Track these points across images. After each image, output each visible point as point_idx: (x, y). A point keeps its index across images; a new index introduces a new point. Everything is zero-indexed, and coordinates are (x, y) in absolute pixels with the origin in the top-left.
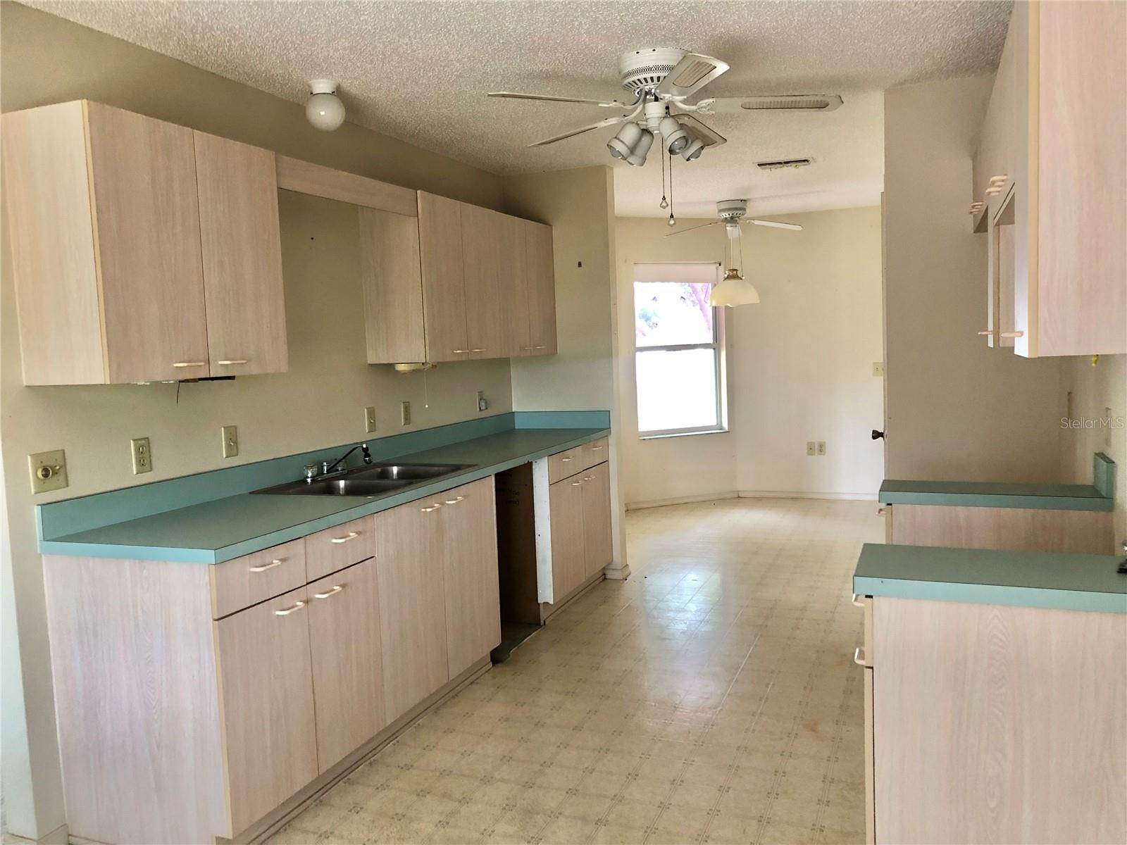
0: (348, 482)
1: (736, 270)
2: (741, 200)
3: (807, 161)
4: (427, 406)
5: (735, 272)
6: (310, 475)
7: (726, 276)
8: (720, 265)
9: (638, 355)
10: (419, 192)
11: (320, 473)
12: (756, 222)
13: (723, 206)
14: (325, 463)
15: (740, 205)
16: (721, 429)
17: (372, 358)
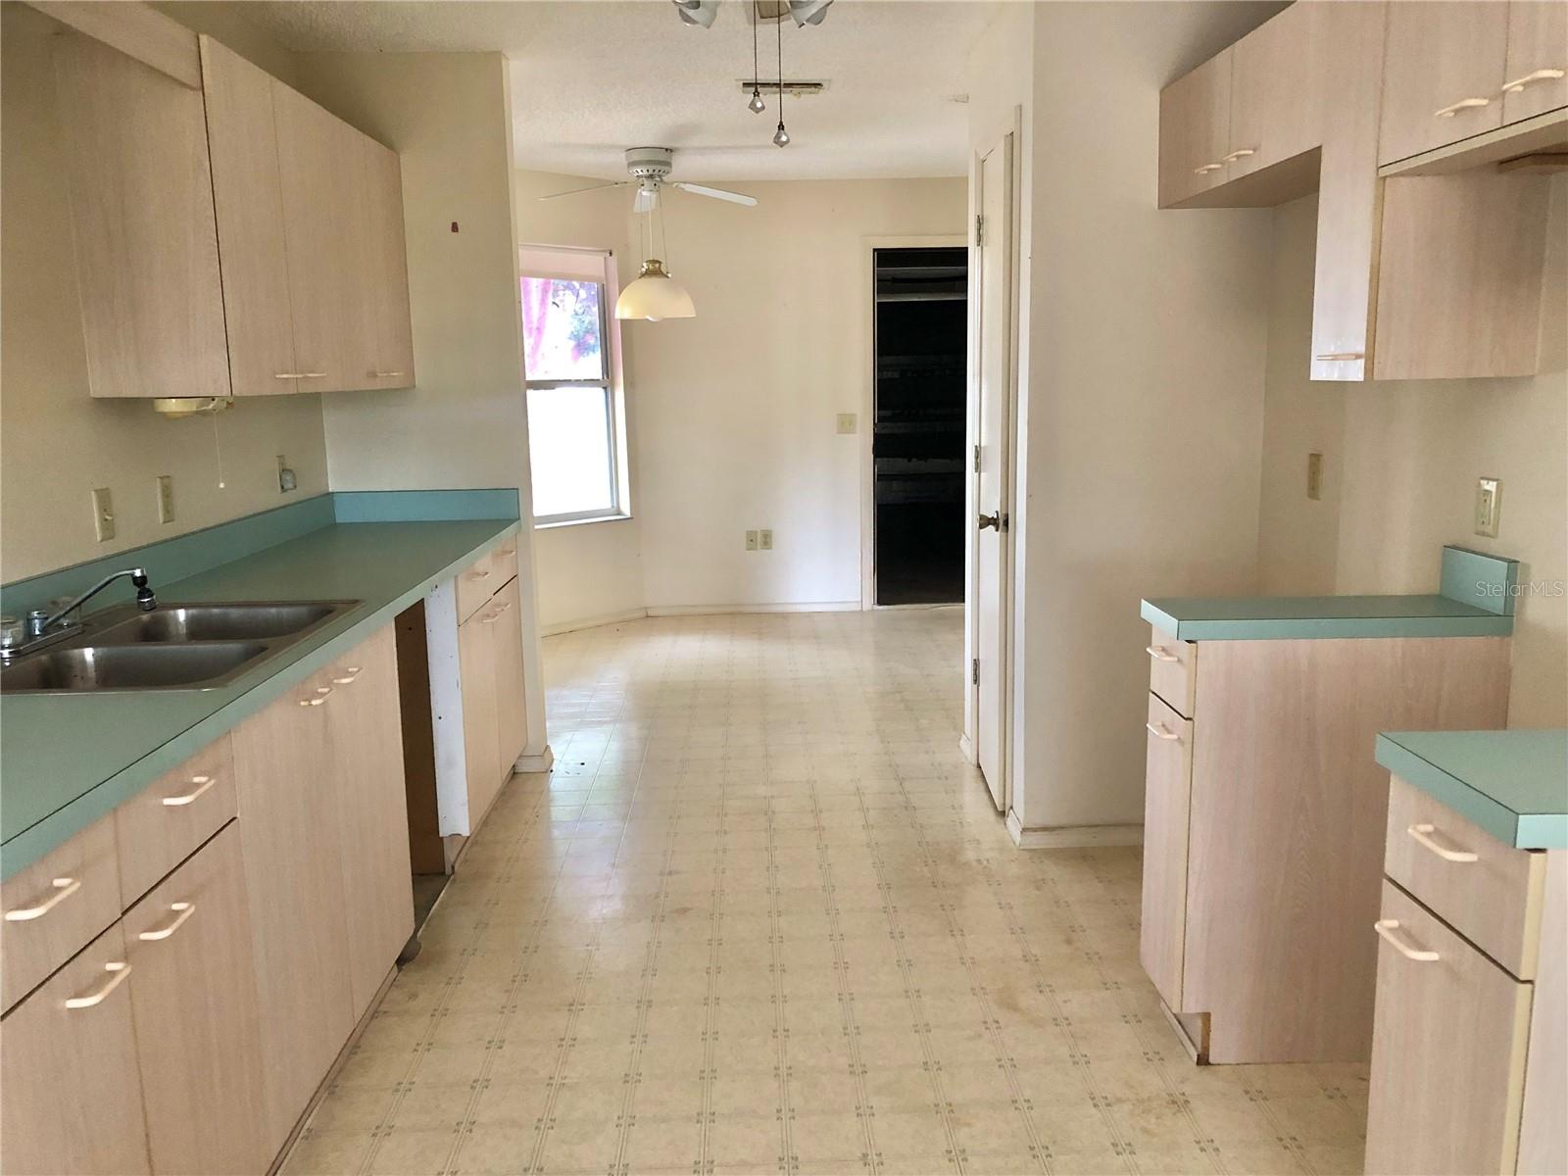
0: (100, 650)
1: (660, 263)
2: (667, 150)
3: (819, 84)
4: (222, 486)
5: (657, 265)
6: (7, 642)
7: (644, 270)
8: (611, 254)
9: (531, 394)
10: (204, 39)
11: (29, 635)
12: (689, 188)
13: (636, 156)
14: (35, 614)
15: (662, 156)
16: (619, 514)
17: (100, 388)
